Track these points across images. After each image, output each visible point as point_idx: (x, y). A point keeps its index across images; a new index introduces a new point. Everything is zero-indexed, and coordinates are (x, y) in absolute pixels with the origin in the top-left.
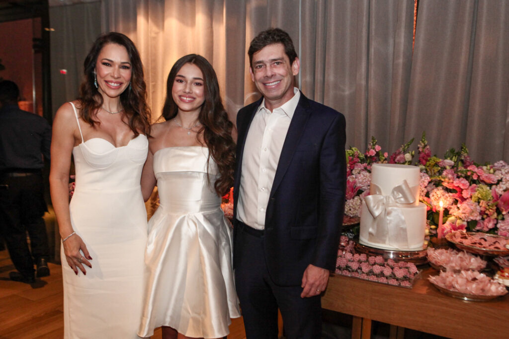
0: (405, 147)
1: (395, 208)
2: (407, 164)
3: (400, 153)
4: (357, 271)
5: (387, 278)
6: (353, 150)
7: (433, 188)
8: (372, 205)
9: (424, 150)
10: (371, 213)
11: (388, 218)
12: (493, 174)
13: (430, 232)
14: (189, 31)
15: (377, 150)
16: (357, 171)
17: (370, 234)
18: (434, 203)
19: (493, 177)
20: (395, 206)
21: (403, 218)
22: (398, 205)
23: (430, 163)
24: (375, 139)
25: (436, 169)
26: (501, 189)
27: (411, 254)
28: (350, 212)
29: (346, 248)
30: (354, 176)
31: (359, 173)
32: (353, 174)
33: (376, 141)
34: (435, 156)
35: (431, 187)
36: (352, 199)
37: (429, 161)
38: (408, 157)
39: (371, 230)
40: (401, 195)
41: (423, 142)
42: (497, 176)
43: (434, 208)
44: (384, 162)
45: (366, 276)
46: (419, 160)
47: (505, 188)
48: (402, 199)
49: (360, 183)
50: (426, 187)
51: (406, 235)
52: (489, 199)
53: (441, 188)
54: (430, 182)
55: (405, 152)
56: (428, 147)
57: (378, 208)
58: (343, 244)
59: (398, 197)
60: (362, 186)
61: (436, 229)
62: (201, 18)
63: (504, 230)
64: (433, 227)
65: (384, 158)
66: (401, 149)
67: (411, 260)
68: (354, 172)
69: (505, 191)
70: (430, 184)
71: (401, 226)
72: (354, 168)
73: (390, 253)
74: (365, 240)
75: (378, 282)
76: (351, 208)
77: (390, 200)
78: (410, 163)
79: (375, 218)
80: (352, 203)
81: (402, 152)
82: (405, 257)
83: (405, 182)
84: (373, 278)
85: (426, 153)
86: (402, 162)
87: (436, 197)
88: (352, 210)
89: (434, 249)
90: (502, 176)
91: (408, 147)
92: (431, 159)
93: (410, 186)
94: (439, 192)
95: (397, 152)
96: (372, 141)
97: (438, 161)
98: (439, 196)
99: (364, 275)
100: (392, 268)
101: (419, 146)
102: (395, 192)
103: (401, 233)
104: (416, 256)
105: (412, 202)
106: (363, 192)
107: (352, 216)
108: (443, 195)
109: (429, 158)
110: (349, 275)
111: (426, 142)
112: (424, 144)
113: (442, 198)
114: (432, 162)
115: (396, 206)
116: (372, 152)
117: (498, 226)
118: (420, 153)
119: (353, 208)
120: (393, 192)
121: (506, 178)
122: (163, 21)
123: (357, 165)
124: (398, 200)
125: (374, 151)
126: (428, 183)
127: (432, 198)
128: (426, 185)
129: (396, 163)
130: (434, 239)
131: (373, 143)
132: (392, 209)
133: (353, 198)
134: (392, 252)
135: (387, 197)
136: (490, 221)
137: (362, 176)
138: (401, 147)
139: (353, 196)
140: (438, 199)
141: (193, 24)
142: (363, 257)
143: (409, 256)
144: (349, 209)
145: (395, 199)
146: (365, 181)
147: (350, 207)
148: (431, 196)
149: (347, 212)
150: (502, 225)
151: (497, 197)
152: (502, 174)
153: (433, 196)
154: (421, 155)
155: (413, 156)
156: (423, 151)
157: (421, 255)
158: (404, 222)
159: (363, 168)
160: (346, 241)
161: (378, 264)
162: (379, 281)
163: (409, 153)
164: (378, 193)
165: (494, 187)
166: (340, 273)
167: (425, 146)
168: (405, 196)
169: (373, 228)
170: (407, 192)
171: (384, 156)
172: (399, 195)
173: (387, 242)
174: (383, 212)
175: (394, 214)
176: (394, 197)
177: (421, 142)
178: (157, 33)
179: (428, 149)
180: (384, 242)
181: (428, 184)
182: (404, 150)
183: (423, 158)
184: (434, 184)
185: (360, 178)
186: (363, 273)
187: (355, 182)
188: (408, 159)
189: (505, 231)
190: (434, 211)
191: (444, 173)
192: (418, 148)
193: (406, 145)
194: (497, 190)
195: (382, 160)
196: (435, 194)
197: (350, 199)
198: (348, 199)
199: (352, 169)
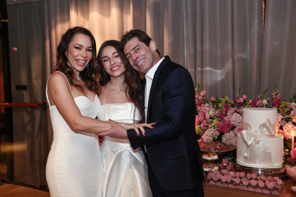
0: (261, 95)
1: (262, 139)
2: (264, 107)
3: (258, 100)
4: (239, 184)
5: (261, 189)
6: (225, 99)
7: (284, 123)
8: (245, 137)
9: (277, 97)
10: (246, 143)
11: (257, 145)
13: (285, 154)
14: (107, 20)
15: (244, 98)
16: (230, 113)
17: (245, 157)
18: (287, 134)
20: (261, 137)
21: (268, 145)
22: (264, 136)
23: (282, 106)
24: (241, 91)
25: (286, 110)
27: (274, 170)
28: (227, 142)
29: (227, 168)
30: (228, 117)
31: (232, 115)
32: (227, 115)
33: (242, 91)
34: (285, 101)
35: (283, 122)
36: (228, 133)
37: (281, 104)
38: (265, 102)
39: (245, 154)
40: (265, 129)
41: (275, 91)
43: (287, 137)
44: (250, 106)
45: (246, 188)
46: (273, 104)
48: (267, 132)
49: (234, 121)
50: (280, 123)
51: (271, 158)
53: (291, 123)
54: (282, 119)
55: (262, 99)
56: (279, 95)
57: (250, 139)
58: (225, 165)
59: (263, 131)
60: (235, 123)
61: (289, 152)
62: (115, 11)
64: (287, 150)
65: (249, 103)
66: (259, 97)
67: (275, 175)
68: (228, 114)
70: (282, 121)
71: (267, 151)
72: (228, 111)
73: (259, 170)
74: (241, 161)
76: (228, 139)
77: (258, 133)
78: (267, 106)
79: (248, 146)
80: (229, 136)
81: (260, 98)
82: (270, 172)
83: (268, 120)
85: (278, 99)
86: (261, 106)
87: (288, 129)
88: (229, 140)
89: (290, 166)
91: (264, 95)
92: (282, 103)
93: (272, 123)
94: (290, 126)
95: (256, 99)
96: (239, 92)
97: (287, 104)
98: (290, 129)
99: (245, 187)
100: (264, 182)
101: (272, 94)
102: (261, 127)
103: (267, 156)
104: (278, 172)
105: (274, 134)
106: (236, 127)
107: (229, 144)
108: (293, 128)
109: (281, 103)
110: (234, 188)
111: (278, 92)
112: (276, 92)
113: (292, 130)
114: (283, 105)
115: (263, 137)
116: (241, 100)
118: (273, 99)
119: (230, 139)
120: (260, 128)
122: (88, 13)
123: (230, 109)
124: (263, 133)
125: (242, 99)
126: (281, 119)
127: (285, 130)
128: (280, 121)
129: (257, 107)
130: (289, 159)
131: (239, 93)
132: (260, 139)
133: (229, 132)
134: (260, 169)
135: (256, 131)
137: (234, 116)
138: (259, 95)
139: (229, 130)
140: (289, 131)
141: (109, 15)
142: (242, 174)
143: (273, 172)
144: (226, 140)
145: (262, 132)
146: (236, 120)
147: (227, 138)
148: (284, 128)
149: (225, 142)
153: (286, 128)
154: (275, 100)
155: (268, 101)
156: (275, 98)
157: (282, 171)
158: (269, 148)
159: (234, 111)
161: (253, 179)
162: (256, 191)
163: (266, 99)
164: (249, 128)
166: (227, 186)
167: (277, 94)
168: (268, 130)
169: (247, 153)
170: (270, 127)
171: (249, 102)
172: (264, 129)
173: (258, 162)
174: (254, 142)
175: (261, 143)
176: (261, 131)
177: (274, 91)
178: (84, 22)
179: (279, 96)
180: (255, 163)
181: (281, 121)
182: (261, 97)
183: (276, 102)
184: (285, 121)
185: (233, 118)
186: (244, 185)
187: (230, 121)
188: (265, 103)
190: (287, 139)
191: (292, 112)
192: (272, 96)
193: (262, 93)
195: (248, 105)
196: (287, 127)
197: (227, 133)
198: (225, 133)
199: (227, 112)
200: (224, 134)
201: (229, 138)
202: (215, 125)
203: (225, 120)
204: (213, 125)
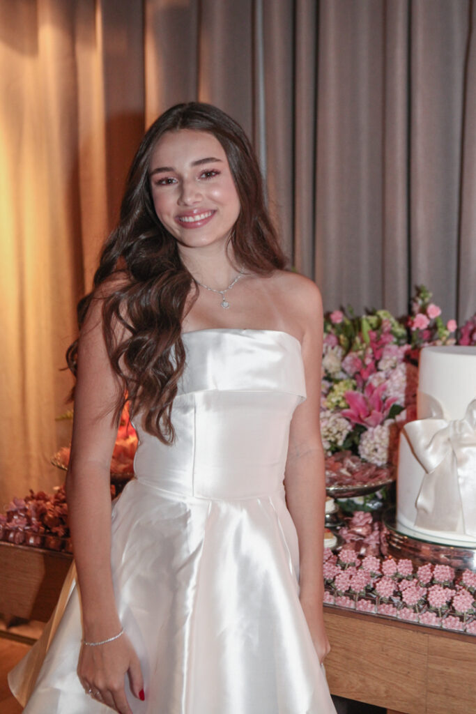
4: (389, 602)
6: (379, 317)
8: (422, 443)
11: (459, 471)
14: (27, 67)
15: (432, 317)
16: (390, 363)
29: (366, 541)
30: (382, 375)
31: (393, 368)
32: (378, 370)
36: (379, 427)
49: (397, 389)
57: (434, 451)
58: (359, 530)
60: (401, 396)
62: (49, 36)
65: (447, 333)
68: (382, 365)
72: (381, 357)
74: (408, 522)
75: (441, 629)
76: (377, 446)
80: (380, 436)
84: (430, 619)
88: (380, 450)
102: (474, 413)
106: (403, 409)
107: (380, 463)
110: (373, 612)
116: (422, 322)
123: (389, 350)
125: (425, 318)
132: (468, 451)
133: (382, 424)
135: (457, 425)
137: (400, 374)
139: (381, 419)
141: (34, 50)
142: (405, 566)
144: (372, 448)
145: (474, 427)
147: (375, 443)
149: (369, 455)
159: (402, 357)
160: (367, 523)
161: (439, 585)
162: (444, 627)
164: (434, 414)
166: (352, 606)
169: (426, 496)
171: (446, 330)
174: (449, 460)
176: (472, 424)
180: (452, 528)
185: (395, 379)
186: (405, 606)
187: (384, 389)
195: (445, 340)
197: (375, 427)
198: (370, 426)
199: (377, 358)
200: (366, 430)
201: (380, 444)
202: (338, 402)
203: (370, 385)
204: (334, 400)
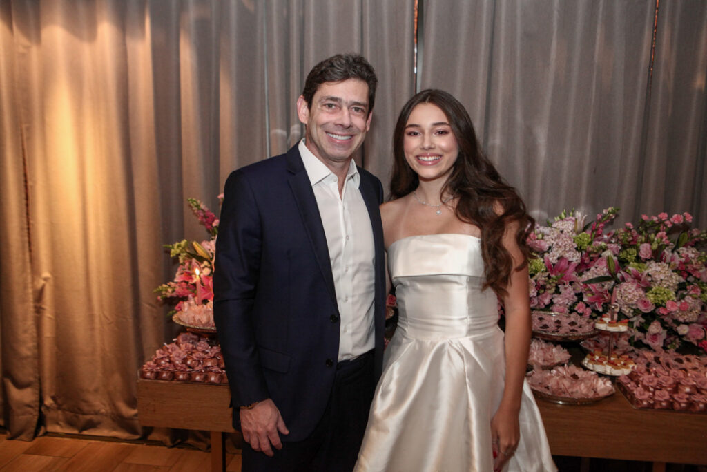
12: (542, 239)
19: (543, 243)
26: (556, 258)
42: (548, 242)
47: (558, 256)
52: (542, 269)
63: (560, 305)
69: (558, 259)
90: (553, 242)
117: (555, 301)
121: (557, 244)
136: (546, 297)
150: (560, 299)
151: (551, 268)
152: (552, 239)
165: (546, 255)
189: (562, 307)
194: (551, 259)
